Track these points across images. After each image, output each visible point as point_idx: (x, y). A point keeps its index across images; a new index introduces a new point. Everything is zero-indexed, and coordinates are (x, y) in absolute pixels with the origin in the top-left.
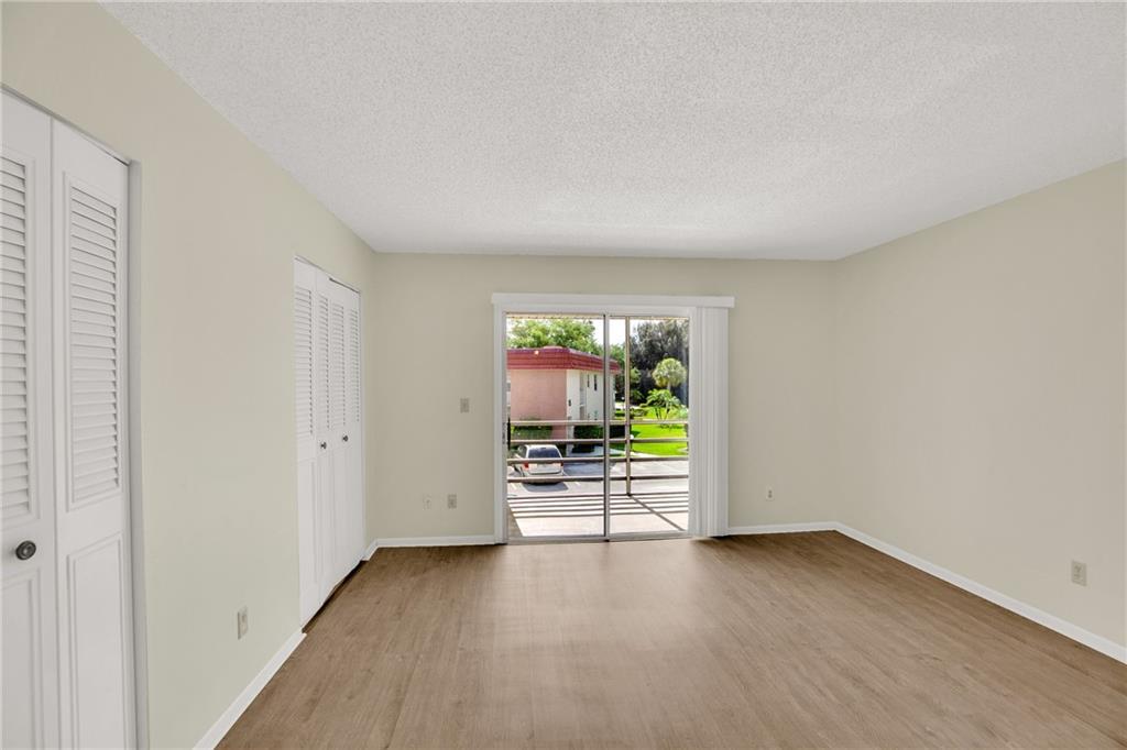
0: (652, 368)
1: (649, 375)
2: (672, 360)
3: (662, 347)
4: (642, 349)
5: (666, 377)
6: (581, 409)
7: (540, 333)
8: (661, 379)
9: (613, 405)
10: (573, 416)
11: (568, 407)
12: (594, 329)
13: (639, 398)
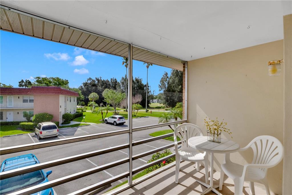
0: (88, 95)
1: (87, 97)
2: (95, 93)
3: (91, 89)
4: (85, 90)
5: (93, 98)
6: (65, 109)
7: (48, 83)
8: (91, 99)
9: (76, 106)
10: (62, 111)
11: (60, 108)
12: (68, 83)
13: (84, 104)
